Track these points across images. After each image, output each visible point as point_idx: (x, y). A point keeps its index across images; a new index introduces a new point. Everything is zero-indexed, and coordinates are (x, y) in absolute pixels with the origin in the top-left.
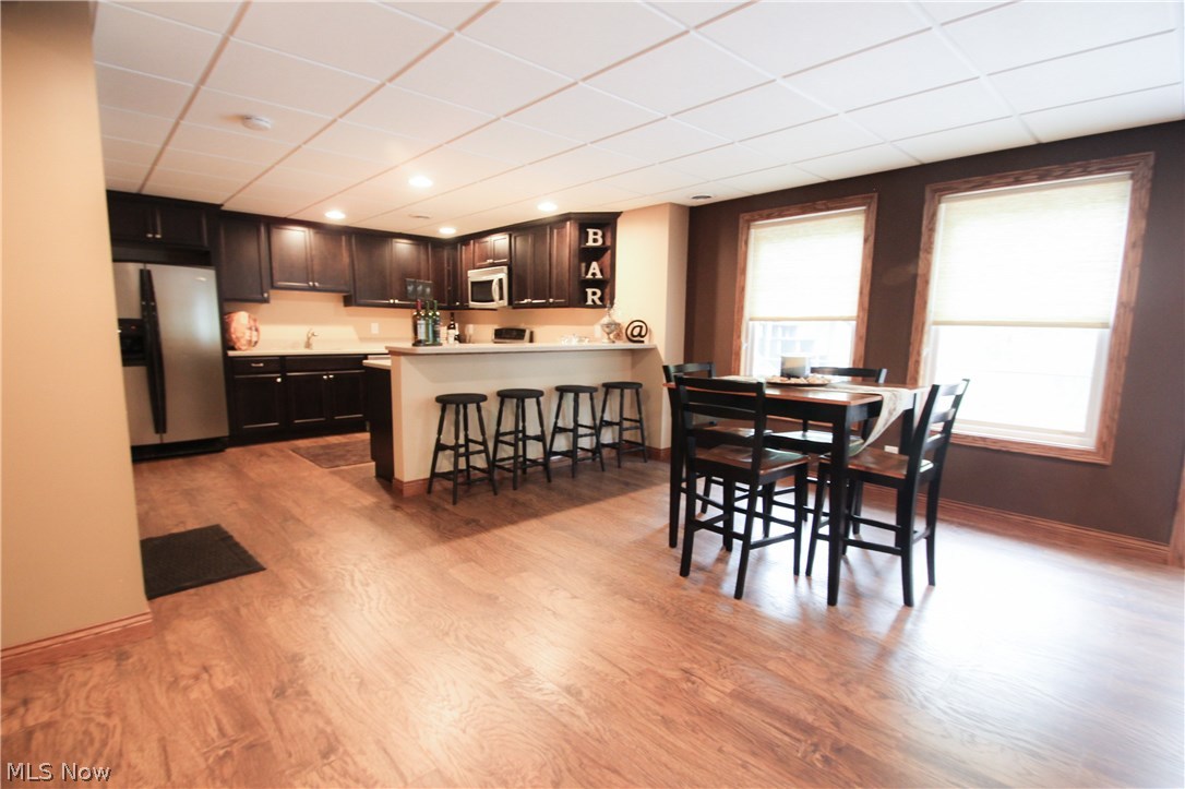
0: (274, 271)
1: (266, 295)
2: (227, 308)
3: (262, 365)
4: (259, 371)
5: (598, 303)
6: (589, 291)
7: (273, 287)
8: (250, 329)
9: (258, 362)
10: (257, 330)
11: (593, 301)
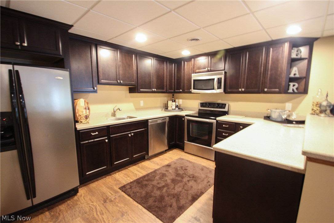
0: (99, 74)
1: (95, 88)
2: (75, 96)
3: (97, 133)
4: (96, 137)
5: (296, 91)
6: (291, 84)
7: (99, 83)
8: (86, 109)
9: (94, 132)
10: (89, 109)
11: (293, 90)
